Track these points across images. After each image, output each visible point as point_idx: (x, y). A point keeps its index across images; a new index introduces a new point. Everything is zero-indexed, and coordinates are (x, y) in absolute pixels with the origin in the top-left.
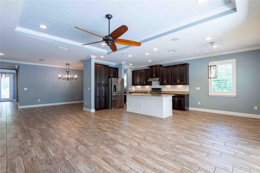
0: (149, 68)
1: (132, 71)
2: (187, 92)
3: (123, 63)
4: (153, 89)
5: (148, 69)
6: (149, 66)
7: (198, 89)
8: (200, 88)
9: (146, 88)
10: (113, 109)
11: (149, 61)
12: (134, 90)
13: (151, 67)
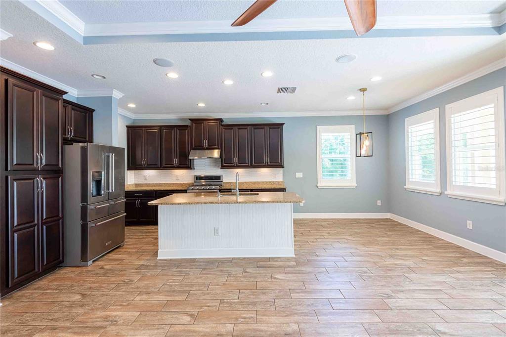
0: (188, 123)
1: (129, 128)
2: (279, 182)
3: (117, 95)
4: (198, 178)
5: (187, 126)
6: (190, 119)
7: (299, 175)
8: (303, 174)
9: (176, 176)
10: (90, 263)
11: (199, 105)
12: (133, 182)
13: (197, 122)
